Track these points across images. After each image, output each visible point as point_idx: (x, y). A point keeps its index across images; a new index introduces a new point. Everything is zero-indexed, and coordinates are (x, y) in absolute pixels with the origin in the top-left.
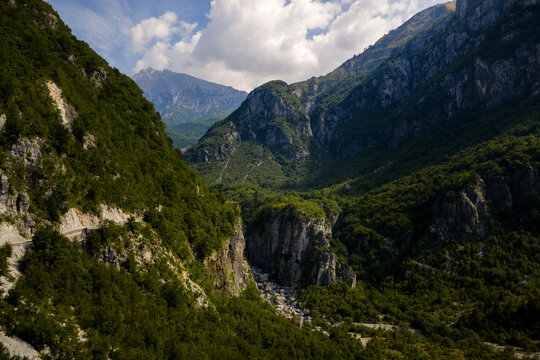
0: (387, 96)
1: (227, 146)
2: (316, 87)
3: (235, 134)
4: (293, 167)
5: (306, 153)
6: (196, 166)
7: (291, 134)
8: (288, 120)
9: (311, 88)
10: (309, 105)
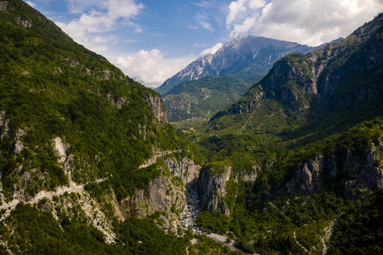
0: (372, 62)
1: (254, 103)
2: (329, 53)
3: (261, 94)
4: (295, 118)
5: (306, 107)
6: (233, 116)
7: (297, 93)
8: (297, 83)
9: (325, 54)
10: (322, 67)
